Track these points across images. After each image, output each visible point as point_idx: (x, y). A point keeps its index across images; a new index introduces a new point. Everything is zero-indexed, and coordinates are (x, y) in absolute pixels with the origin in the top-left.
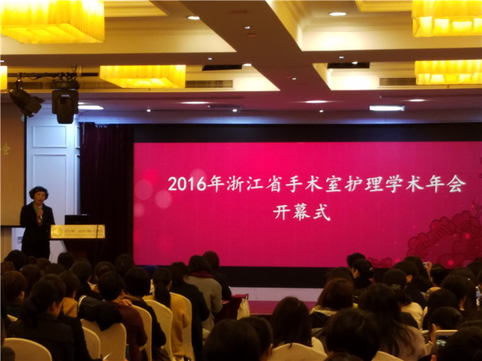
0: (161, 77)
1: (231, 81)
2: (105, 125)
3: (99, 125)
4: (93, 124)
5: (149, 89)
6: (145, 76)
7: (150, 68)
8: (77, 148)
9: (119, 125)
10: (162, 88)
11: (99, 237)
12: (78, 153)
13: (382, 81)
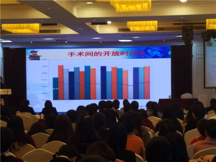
0: (27, 28)
1: (60, 30)
2: (14, 48)
3: (11, 48)
4: (9, 48)
5: (27, 33)
6: (20, 28)
7: (22, 25)
8: (2, 58)
9: (19, 48)
10: (30, 33)
11: (8, 94)
12: (3, 60)
13: (119, 30)
